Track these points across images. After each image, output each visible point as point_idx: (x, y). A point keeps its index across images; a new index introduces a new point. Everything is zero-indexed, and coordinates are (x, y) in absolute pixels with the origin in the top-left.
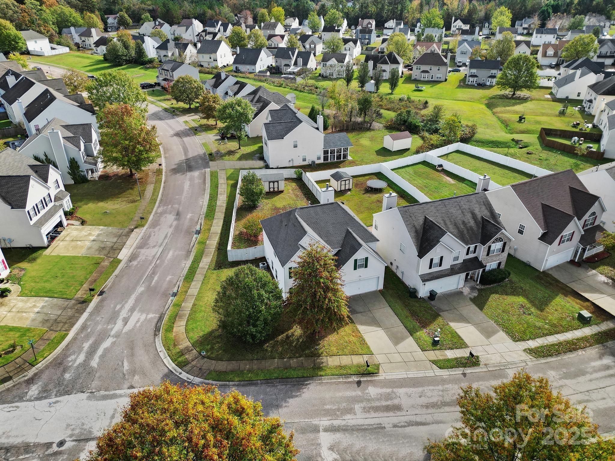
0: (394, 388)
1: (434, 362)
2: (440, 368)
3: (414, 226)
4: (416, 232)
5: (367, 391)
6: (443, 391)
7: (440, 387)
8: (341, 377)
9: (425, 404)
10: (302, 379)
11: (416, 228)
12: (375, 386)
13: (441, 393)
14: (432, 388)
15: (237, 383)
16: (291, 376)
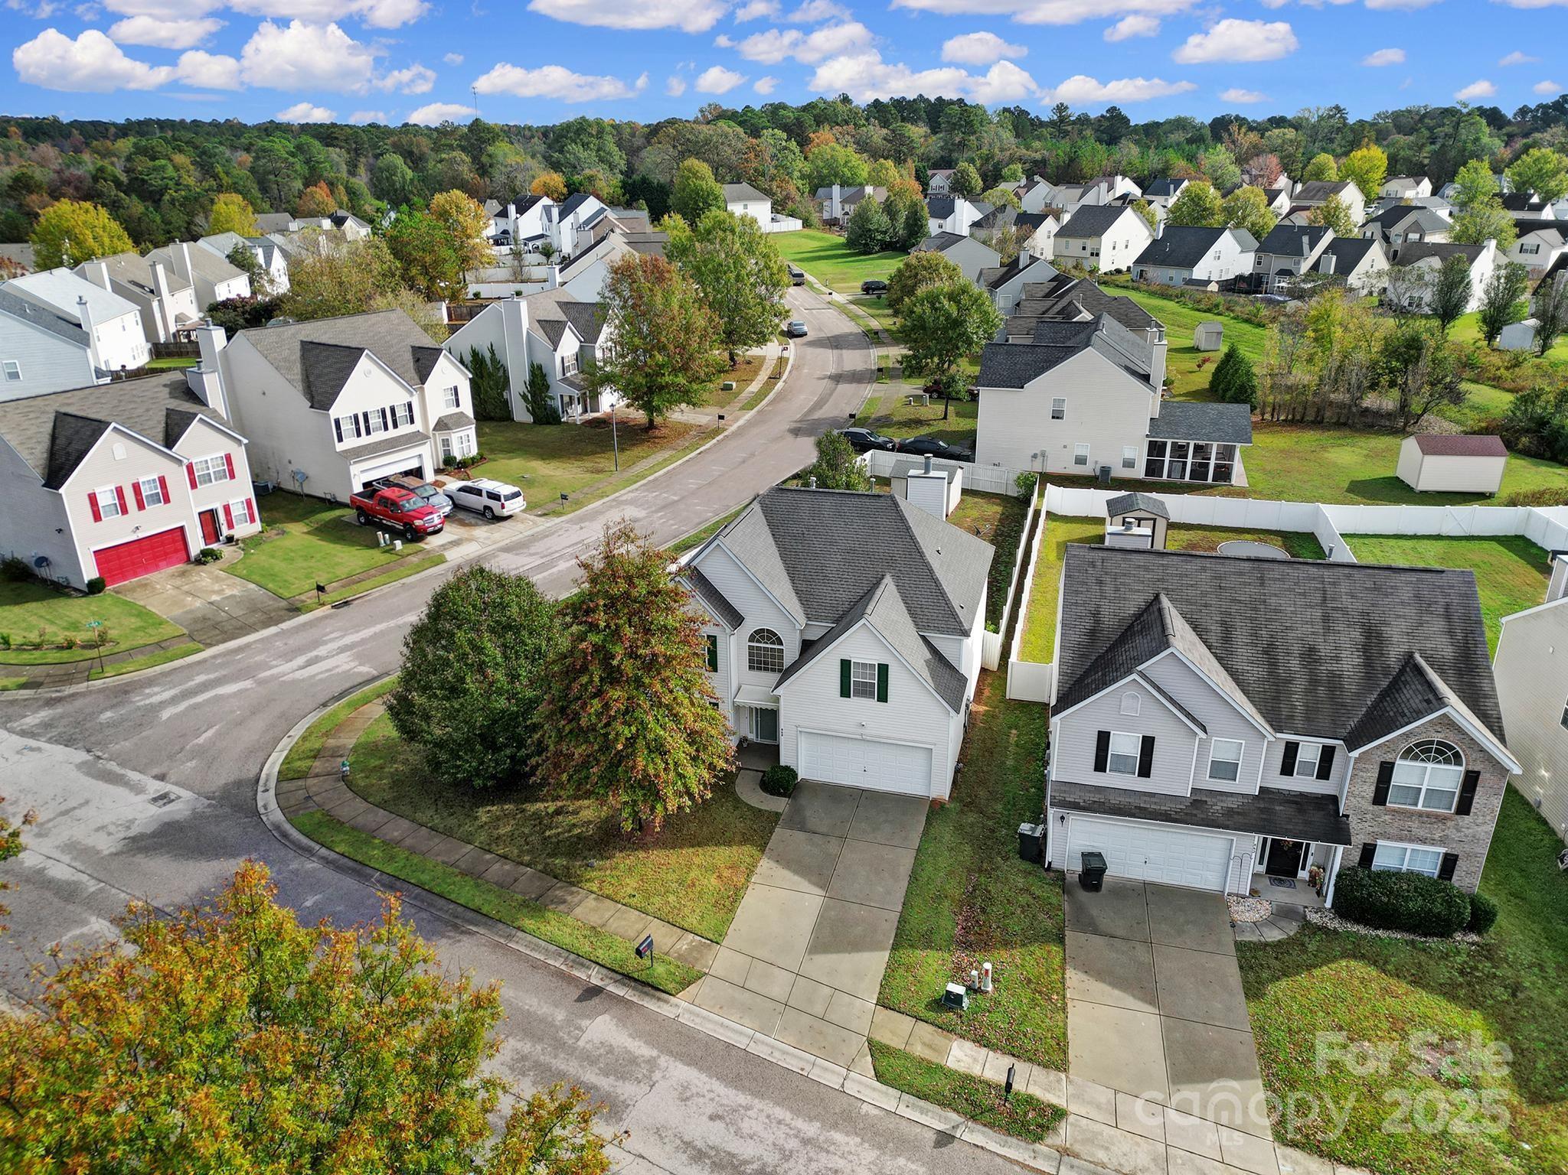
0: (671, 1053)
1: (877, 1050)
2: (879, 1077)
3: (1096, 615)
4: (1093, 633)
5: (585, 1023)
6: (806, 1142)
7: (811, 1129)
8: (565, 954)
9: (699, 1144)
10: (470, 915)
11: (1097, 622)
12: (621, 1022)
13: (793, 1144)
14: (780, 1112)
15: (332, 855)
16: (453, 897)
